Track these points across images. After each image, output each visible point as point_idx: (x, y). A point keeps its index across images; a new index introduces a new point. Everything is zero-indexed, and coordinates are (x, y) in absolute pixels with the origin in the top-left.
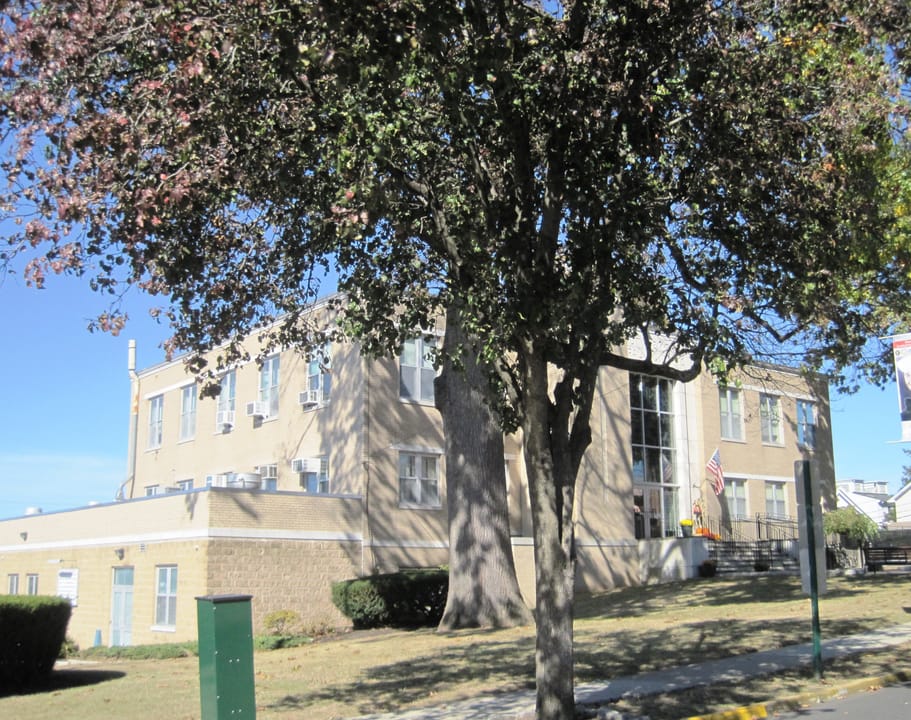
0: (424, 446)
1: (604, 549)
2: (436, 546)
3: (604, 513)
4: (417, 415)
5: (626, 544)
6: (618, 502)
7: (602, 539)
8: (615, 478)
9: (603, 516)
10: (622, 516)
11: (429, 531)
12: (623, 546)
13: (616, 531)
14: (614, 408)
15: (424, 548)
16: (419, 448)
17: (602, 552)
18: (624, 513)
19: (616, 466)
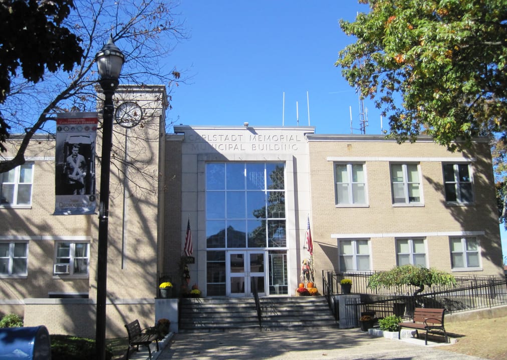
0: (15, 236)
1: (118, 306)
2: (20, 303)
3: (122, 279)
4: (11, 216)
5: (145, 302)
6: (139, 269)
7: (117, 298)
8: (136, 250)
9: (120, 281)
10: (141, 280)
11: (16, 293)
12: (141, 304)
13: (133, 292)
14: (139, 194)
15: (11, 305)
16: (10, 237)
17: (117, 309)
18: (144, 277)
19: (138, 241)
